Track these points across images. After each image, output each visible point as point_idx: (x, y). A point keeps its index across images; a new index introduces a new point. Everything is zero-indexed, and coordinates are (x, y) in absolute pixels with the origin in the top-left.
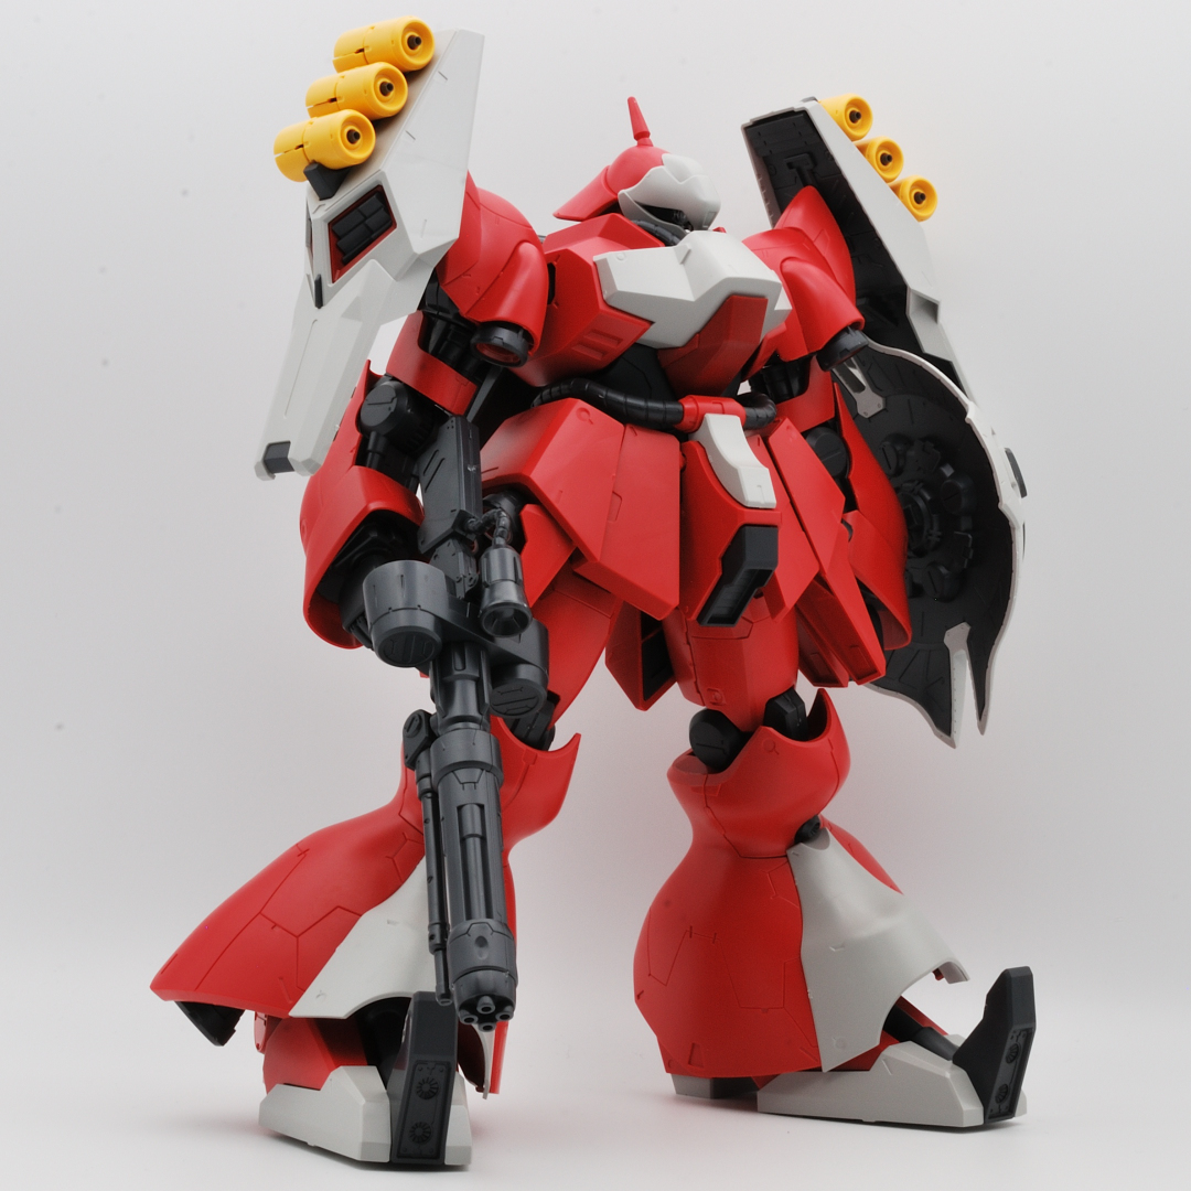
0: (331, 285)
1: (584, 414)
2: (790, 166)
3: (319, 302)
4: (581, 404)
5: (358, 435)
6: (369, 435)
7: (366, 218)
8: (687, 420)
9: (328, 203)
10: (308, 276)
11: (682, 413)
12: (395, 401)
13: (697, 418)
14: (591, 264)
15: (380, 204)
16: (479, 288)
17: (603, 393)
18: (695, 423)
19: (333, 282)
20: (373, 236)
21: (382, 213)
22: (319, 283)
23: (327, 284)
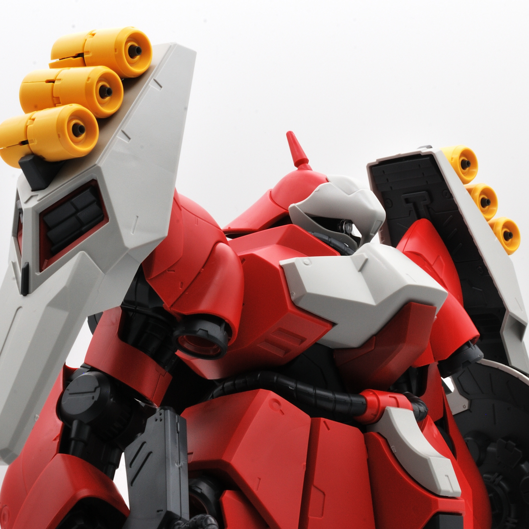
0: (38, 274)
1: (275, 404)
2: (407, 201)
3: (25, 290)
4: (273, 395)
5: (60, 423)
6: (71, 424)
7: (78, 211)
8: (369, 413)
9: (41, 194)
10: (14, 264)
11: (365, 405)
12: (98, 390)
13: (378, 412)
14: (278, 267)
15: (92, 198)
16: (182, 283)
17: (291, 385)
18: (376, 415)
19: (41, 270)
20: (84, 228)
21: (94, 207)
22: (26, 271)
23: (34, 273)
